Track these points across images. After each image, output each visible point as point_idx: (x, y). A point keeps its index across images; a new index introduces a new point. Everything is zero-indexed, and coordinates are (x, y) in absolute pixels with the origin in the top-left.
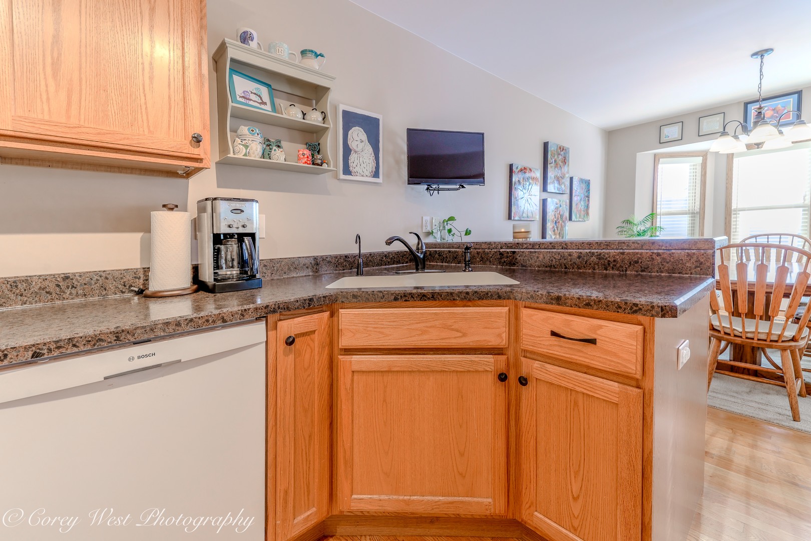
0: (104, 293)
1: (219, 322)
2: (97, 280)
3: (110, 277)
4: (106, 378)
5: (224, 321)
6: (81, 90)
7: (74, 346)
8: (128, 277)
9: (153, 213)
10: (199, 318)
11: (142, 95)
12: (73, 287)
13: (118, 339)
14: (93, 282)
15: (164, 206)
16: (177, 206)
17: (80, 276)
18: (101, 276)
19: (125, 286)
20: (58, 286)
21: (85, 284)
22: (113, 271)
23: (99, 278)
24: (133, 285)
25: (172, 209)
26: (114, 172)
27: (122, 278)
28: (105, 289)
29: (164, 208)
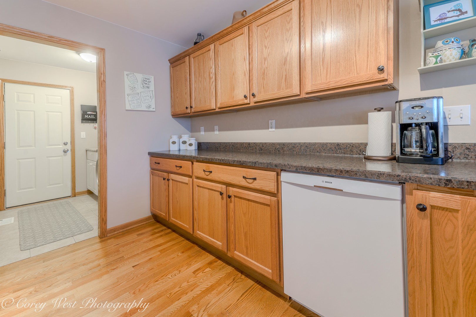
0: (352, 153)
1: (363, 176)
2: (349, 147)
3: (354, 146)
4: (315, 186)
5: (366, 177)
6: (331, 66)
7: (305, 170)
8: (362, 147)
9: (369, 114)
10: (352, 171)
11: (354, 57)
12: (340, 149)
13: (318, 171)
14: (347, 148)
15: (375, 109)
16: (382, 109)
17: (343, 144)
18: (350, 145)
19: (361, 151)
20: (335, 148)
21: (344, 148)
22: (356, 143)
23: (349, 146)
24: (364, 151)
25: (380, 111)
26: (358, 95)
27: (359, 147)
28: (352, 152)
29: (376, 111)
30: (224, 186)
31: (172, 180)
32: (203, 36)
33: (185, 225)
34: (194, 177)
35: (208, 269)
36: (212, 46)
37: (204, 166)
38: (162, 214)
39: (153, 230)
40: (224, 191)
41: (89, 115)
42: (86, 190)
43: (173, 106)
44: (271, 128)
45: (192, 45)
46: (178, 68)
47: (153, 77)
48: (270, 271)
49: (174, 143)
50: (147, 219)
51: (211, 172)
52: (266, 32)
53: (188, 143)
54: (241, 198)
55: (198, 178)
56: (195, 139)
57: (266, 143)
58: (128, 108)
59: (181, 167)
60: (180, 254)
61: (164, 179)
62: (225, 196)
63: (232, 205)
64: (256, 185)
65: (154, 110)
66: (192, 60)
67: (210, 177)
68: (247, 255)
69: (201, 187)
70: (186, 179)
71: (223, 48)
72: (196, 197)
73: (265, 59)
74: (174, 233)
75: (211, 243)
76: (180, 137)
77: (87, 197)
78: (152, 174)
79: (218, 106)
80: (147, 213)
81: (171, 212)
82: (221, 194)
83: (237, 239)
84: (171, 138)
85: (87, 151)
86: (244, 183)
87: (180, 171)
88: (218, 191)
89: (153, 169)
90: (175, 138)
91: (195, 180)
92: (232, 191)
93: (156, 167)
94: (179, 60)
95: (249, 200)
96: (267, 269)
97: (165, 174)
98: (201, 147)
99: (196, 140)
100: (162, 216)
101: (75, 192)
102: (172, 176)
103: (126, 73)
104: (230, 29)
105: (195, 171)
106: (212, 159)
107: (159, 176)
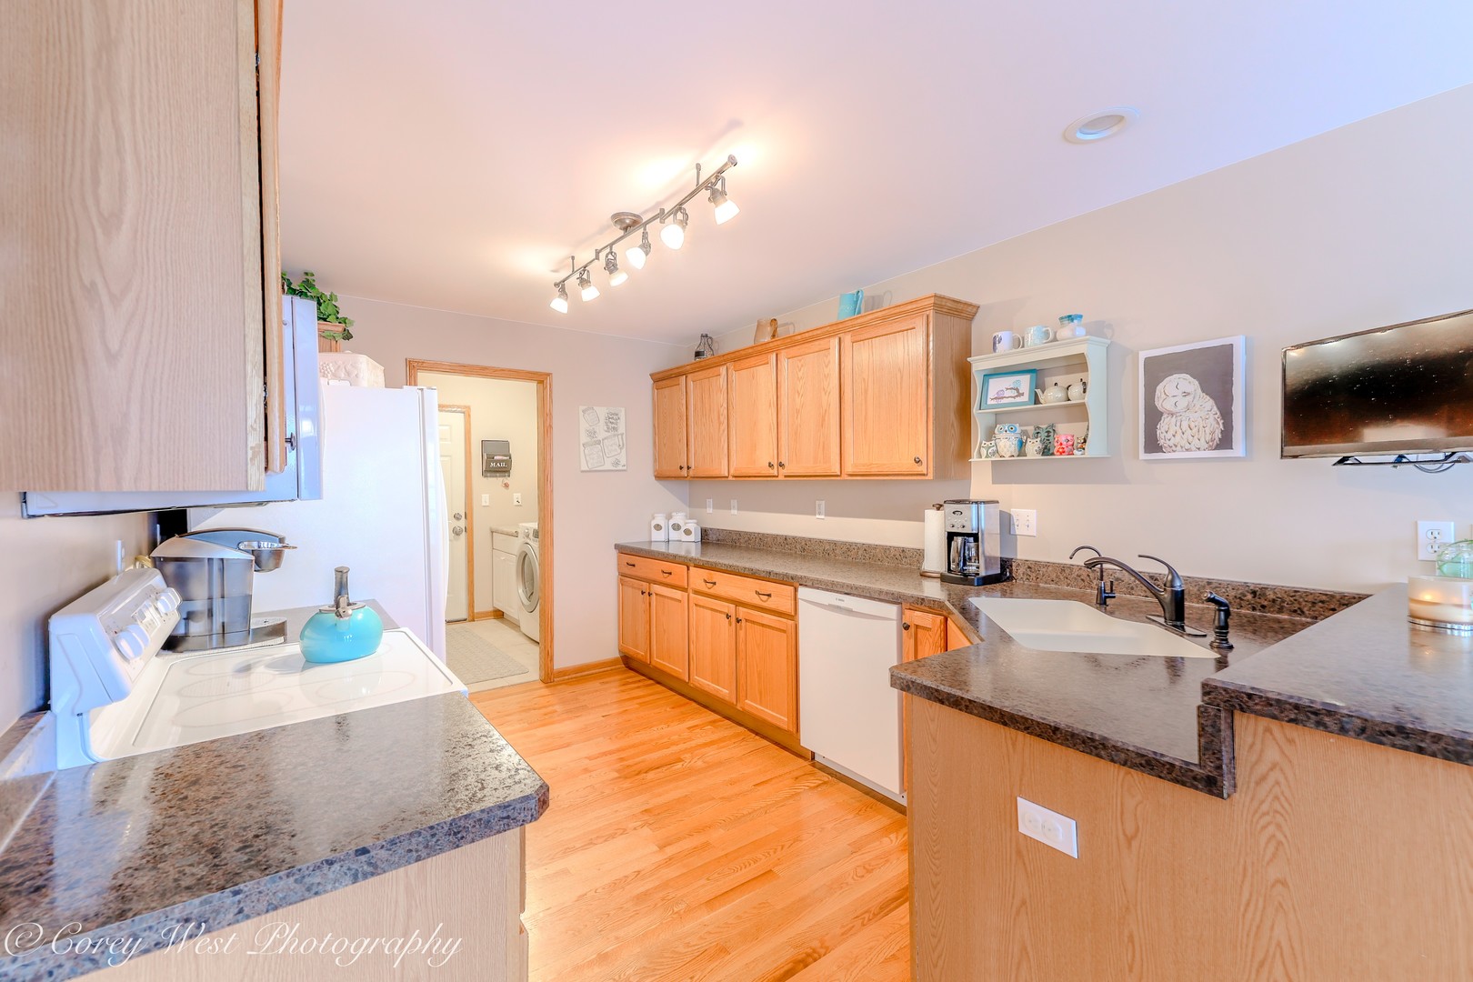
4: (829, 605)
9: (926, 512)
16: (938, 507)
25: (935, 508)
29: (931, 508)
30: (733, 606)
31: (656, 594)
32: (711, 338)
33: (677, 668)
34: (690, 591)
35: (709, 727)
36: (723, 370)
37: (704, 573)
38: (639, 652)
39: (625, 679)
40: (732, 613)
41: (497, 461)
42: (491, 609)
43: (658, 458)
44: (820, 514)
45: (692, 359)
46: (666, 391)
47: (623, 409)
48: (786, 719)
49: (658, 527)
50: (613, 662)
51: (715, 583)
52: (800, 370)
53: (683, 529)
54: (753, 622)
55: (697, 592)
56: (695, 521)
57: (810, 540)
58: (584, 467)
59: (670, 573)
60: (668, 709)
61: (643, 593)
62: (733, 620)
63: (742, 633)
64: (770, 604)
65: (625, 468)
66: (691, 384)
67: (715, 590)
68: (761, 705)
69: (700, 606)
70: (678, 594)
71: (739, 377)
72: (693, 621)
73: (798, 411)
74: (658, 685)
75: (714, 693)
76: (669, 517)
77: (493, 623)
78: (622, 583)
79: (732, 472)
80: (613, 653)
81: (654, 648)
82: (728, 617)
83: (748, 682)
84: (654, 518)
85: (492, 532)
86: (756, 600)
87: (669, 580)
88: (724, 613)
89: (623, 575)
90: (660, 520)
91: (692, 595)
92: (743, 612)
93: (629, 570)
94: (669, 377)
95: (763, 625)
96: (782, 718)
97: (644, 583)
98: (706, 538)
99: (697, 524)
100: (639, 657)
101: (473, 612)
102: (656, 588)
103: (582, 408)
104: (750, 351)
105: (691, 580)
106: (716, 564)
107: (633, 587)
